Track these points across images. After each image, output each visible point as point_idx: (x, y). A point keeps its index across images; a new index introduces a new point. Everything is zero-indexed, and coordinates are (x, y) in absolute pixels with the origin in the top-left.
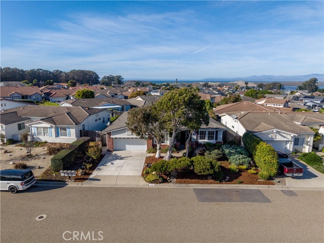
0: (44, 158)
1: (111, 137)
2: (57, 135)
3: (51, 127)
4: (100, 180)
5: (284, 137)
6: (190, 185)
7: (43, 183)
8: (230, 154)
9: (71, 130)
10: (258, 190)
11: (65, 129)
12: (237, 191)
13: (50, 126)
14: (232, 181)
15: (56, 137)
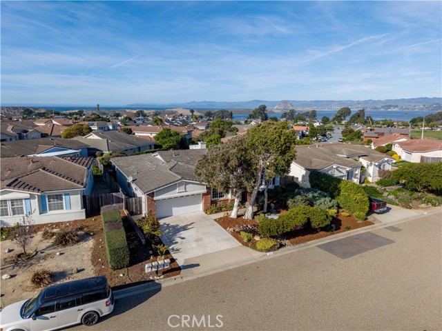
0: (61, 254)
1: (155, 198)
2: (43, 210)
3: (32, 197)
4: (198, 265)
5: (341, 172)
6: (309, 243)
7: (126, 292)
8: (314, 197)
9: (71, 197)
10: (369, 232)
11: (59, 197)
12: (357, 237)
13: (28, 196)
14: (339, 229)
15: (40, 213)
